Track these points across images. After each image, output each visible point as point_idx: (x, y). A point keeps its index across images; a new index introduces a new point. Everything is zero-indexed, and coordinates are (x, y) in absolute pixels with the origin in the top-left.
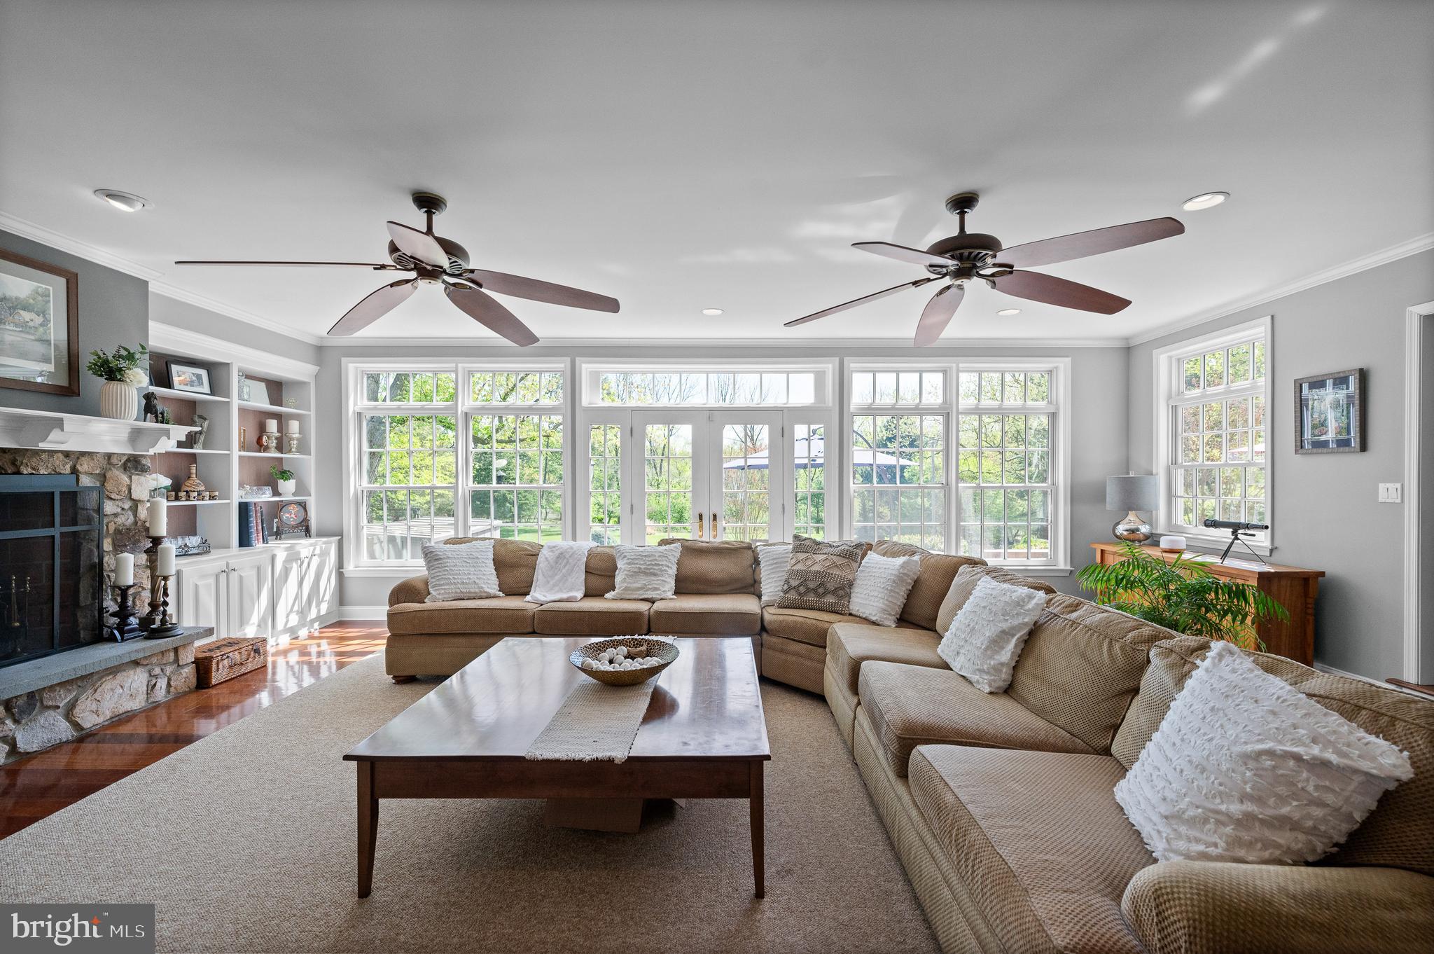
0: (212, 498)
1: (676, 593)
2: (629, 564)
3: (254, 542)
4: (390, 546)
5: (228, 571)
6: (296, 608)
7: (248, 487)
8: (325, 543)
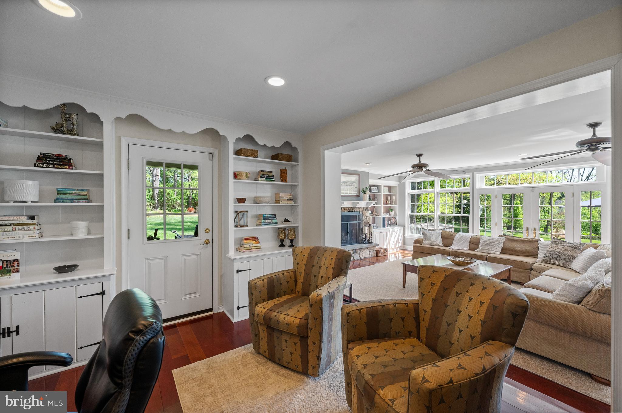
0: (378, 216)
1: (501, 253)
2: (483, 241)
3: (385, 226)
4: (417, 231)
5: (381, 232)
6: (394, 244)
7: (384, 213)
8: (400, 228)
